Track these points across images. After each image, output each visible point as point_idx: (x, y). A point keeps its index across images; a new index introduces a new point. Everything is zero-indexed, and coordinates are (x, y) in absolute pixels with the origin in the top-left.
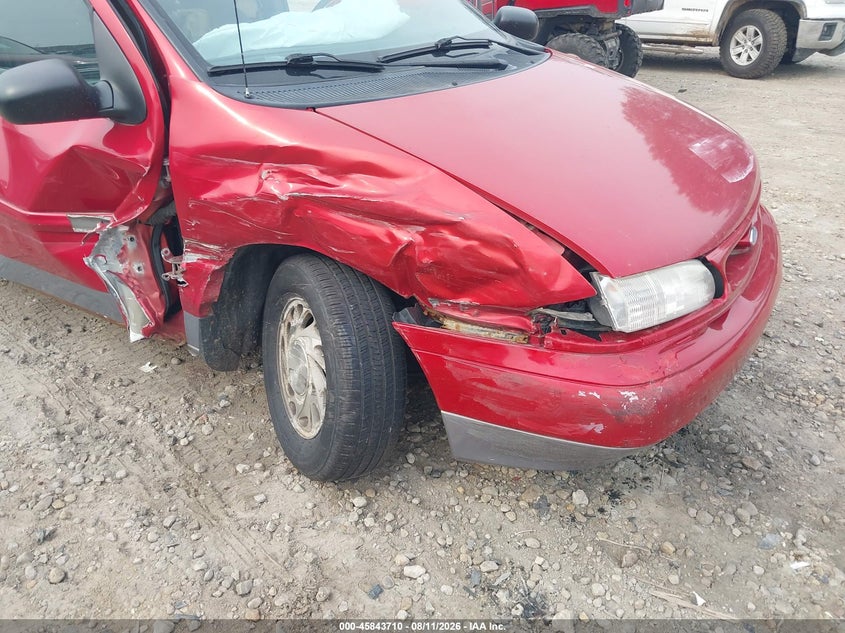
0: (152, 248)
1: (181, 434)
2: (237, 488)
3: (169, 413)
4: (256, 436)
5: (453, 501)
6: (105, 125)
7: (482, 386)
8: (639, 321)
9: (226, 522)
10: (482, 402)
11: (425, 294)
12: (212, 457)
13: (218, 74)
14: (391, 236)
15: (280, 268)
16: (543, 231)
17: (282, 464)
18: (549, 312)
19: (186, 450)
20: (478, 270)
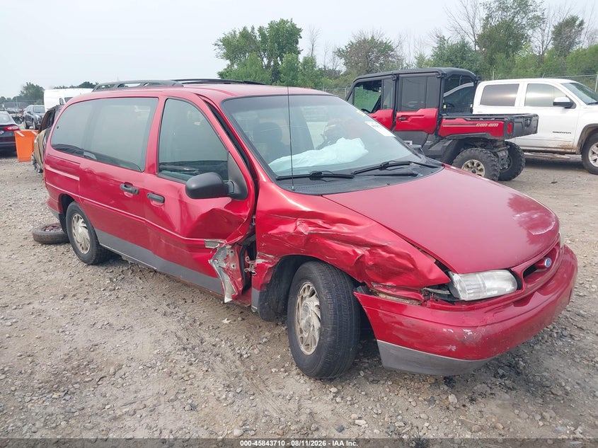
0: (241, 257)
1: (244, 352)
2: (272, 379)
3: (238, 343)
4: (281, 356)
5: (383, 395)
6: (227, 200)
7: (397, 326)
8: (472, 295)
9: (267, 393)
10: (397, 334)
11: (370, 281)
12: (260, 364)
13: (280, 180)
14: (354, 251)
15: (300, 267)
16: (426, 252)
17: (294, 370)
18: (429, 289)
19: (246, 360)
20: (395, 268)
